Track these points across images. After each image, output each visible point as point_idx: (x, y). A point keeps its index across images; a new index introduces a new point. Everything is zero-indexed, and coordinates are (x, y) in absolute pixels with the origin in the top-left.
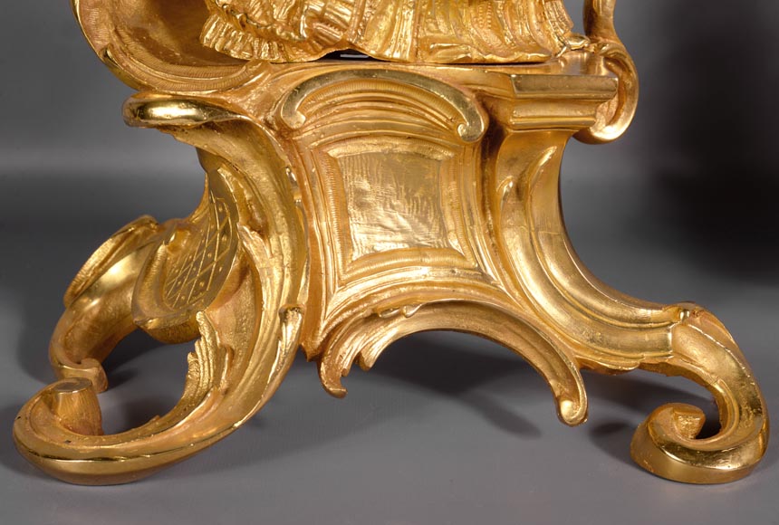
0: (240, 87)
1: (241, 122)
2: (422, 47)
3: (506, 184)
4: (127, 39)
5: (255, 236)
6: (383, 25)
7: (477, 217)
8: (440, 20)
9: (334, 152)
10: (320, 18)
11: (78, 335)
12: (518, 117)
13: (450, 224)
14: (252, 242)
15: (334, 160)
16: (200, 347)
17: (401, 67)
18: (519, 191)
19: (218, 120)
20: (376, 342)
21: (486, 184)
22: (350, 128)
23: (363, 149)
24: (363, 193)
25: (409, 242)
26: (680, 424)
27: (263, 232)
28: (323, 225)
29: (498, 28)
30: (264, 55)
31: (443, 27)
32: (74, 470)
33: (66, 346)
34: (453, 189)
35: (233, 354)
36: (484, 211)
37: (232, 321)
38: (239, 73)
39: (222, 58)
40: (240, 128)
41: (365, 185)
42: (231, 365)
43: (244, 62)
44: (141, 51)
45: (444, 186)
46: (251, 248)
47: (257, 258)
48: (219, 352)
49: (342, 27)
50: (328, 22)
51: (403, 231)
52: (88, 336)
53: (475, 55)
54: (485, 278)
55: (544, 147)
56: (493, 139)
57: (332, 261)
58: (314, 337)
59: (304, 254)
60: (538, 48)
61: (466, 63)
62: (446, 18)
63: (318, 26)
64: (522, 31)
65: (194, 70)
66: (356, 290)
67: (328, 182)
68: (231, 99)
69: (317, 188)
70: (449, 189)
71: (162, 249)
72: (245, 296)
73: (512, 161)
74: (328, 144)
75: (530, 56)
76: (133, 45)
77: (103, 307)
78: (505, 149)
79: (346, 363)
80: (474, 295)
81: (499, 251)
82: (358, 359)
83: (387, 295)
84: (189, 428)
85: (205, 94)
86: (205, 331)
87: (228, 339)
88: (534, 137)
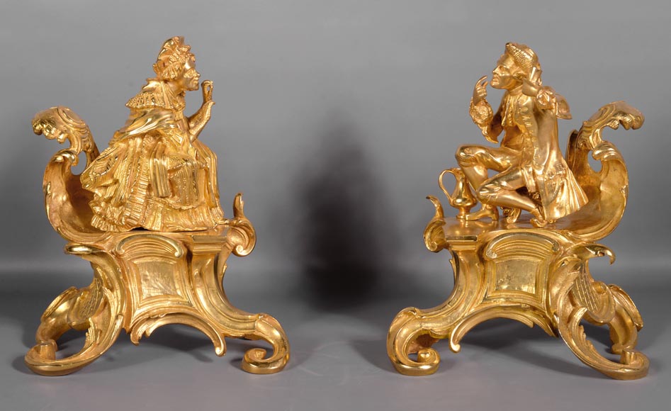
0: (103, 240)
1: (103, 253)
2: (164, 227)
3: (196, 272)
4: (65, 223)
5: (109, 291)
6: (152, 219)
7: (187, 283)
8: (170, 217)
9: (135, 262)
10: (129, 217)
11: (46, 332)
12: (195, 249)
13: (177, 286)
14: (108, 293)
15: (136, 265)
16: (90, 330)
17: (157, 233)
18: (201, 274)
19: (96, 252)
20: (151, 328)
21: (190, 272)
22: (141, 254)
23: (146, 261)
24: (147, 276)
25: (162, 292)
26: (257, 355)
27: (112, 290)
28: (133, 287)
29: (190, 219)
30: (112, 230)
31: (171, 219)
32: (46, 370)
33: (42, 335)
34: (178, 274)
35: (101, 332)
36: (190, 282)
37: (101, 321)
38: (103, 236)
39: (97, 230)
40: (103, 255)
41: (147, 273)
42: (100, 336)
43: (105, 232)
44: (70, 228)
45: (174, 272)
46: (108, 296)
47: (109, 298)
48: (96, 331)
49: (137, 220)
50: (132, 219)
51: (161, 289)
52: (50, 332)
53: (181, 229)
54: (191, 305)
55: (207, 259)
56: (189, 256)
57: (135, 299)
58: (129, 325)
59: (126, 296)
60: (205, 226)
61: (179, 231)
62: (172, 216)
63: (128, 220)
64: (200, 219)
65: (88, 234)
66: (144, 309)
67: (134, 272)
68: (100, 245)
69: (130, 274)
70: (176, 274)
71: (78, 298)
72: (106, 311)
73: (197, 264)
74: (134, 259)
75: (201, 229)
76: (67, 226)
77: (56, 322)
78: (194, 260)
79: (140, 335)
80: (186, 311)
81: (195, 295)
82: (144, 334)
83: (155, 311)
84: (85, 355)
85: (91, 243)
86: (92, 324)
87: (100, 327)
88: (203, 255)
